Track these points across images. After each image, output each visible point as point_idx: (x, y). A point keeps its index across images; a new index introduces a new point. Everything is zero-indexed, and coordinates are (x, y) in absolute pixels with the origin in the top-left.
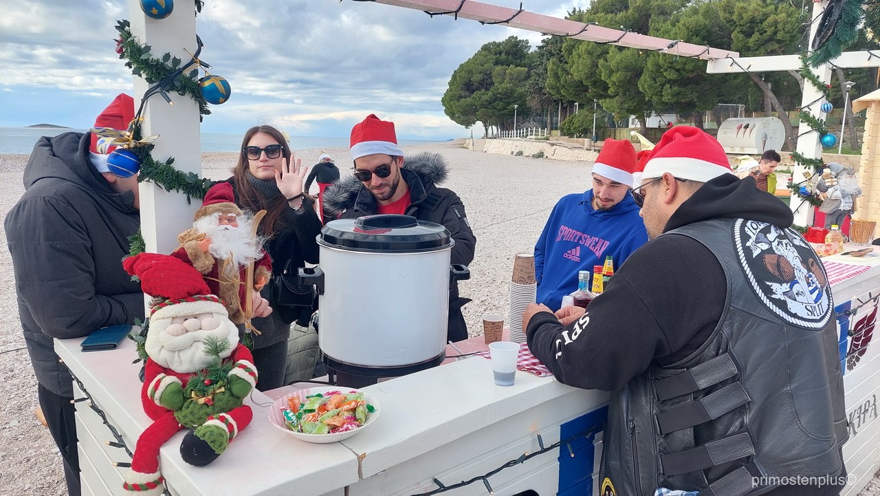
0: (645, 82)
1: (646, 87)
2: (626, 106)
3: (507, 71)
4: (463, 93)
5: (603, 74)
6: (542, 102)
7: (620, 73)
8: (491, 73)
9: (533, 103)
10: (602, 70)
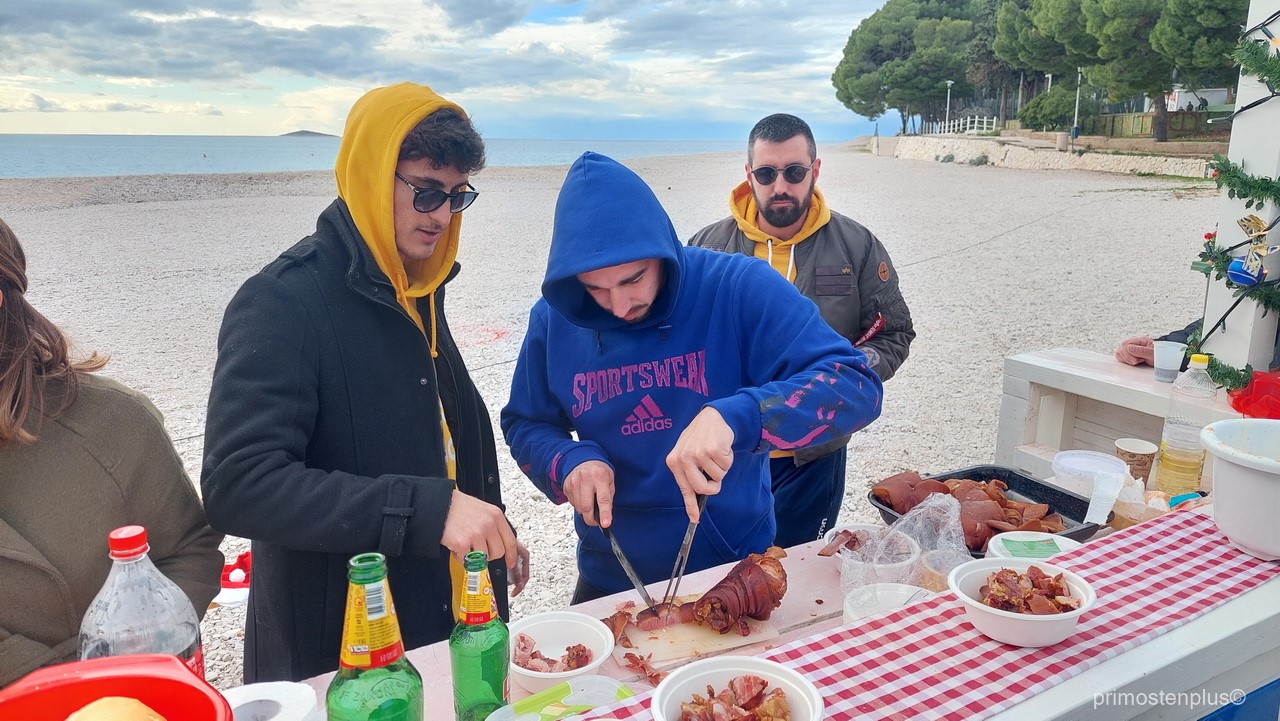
0: (1161, 34)
1: (1163, 42)
2: (1127, 76)
3: (938, 28)
4: (866, 65)
5: (1089, 24)
6: (991, 74)
7: (1118, 20)
8: (912, 32)
9: (976, 77)
10: (1088, 16)
